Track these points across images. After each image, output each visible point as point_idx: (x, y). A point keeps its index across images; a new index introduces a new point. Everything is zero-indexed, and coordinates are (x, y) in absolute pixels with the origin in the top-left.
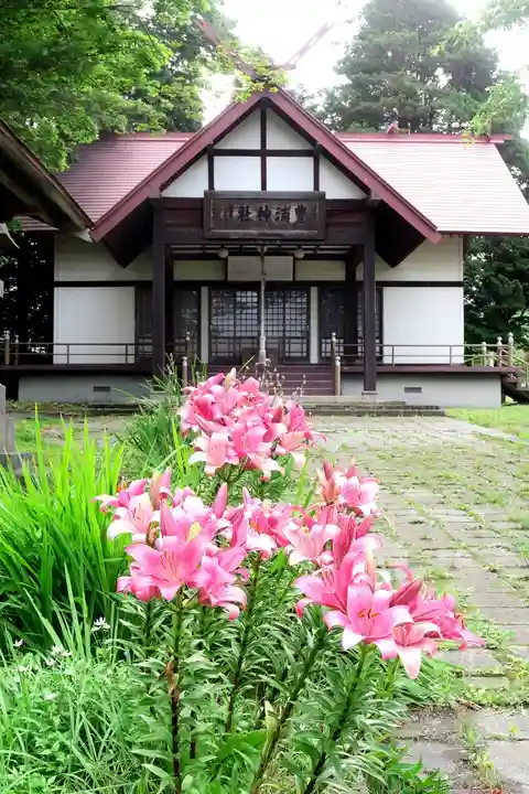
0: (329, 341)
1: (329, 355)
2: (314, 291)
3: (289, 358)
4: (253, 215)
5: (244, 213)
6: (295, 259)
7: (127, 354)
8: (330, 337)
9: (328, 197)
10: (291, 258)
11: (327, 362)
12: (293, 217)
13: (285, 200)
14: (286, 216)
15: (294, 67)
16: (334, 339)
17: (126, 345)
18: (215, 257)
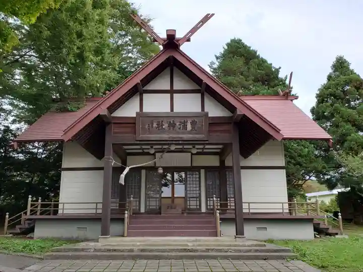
0: (211, 199)
1: (212, 207)
2: (203, 171)
3: (189, 209)
4: (165, 126)
5: (160, 125)
6: (192, 154)
7: (96, 209)
8: (213, 198)
9: (210, 115)
10: (190, 154)
11: (211, 212)
12: (189, 127)
13: (184, 117)
14: (185, 127)
15: (189, 40)
16: (215, 199)
17: (97, 203)
18: (148, 154)
